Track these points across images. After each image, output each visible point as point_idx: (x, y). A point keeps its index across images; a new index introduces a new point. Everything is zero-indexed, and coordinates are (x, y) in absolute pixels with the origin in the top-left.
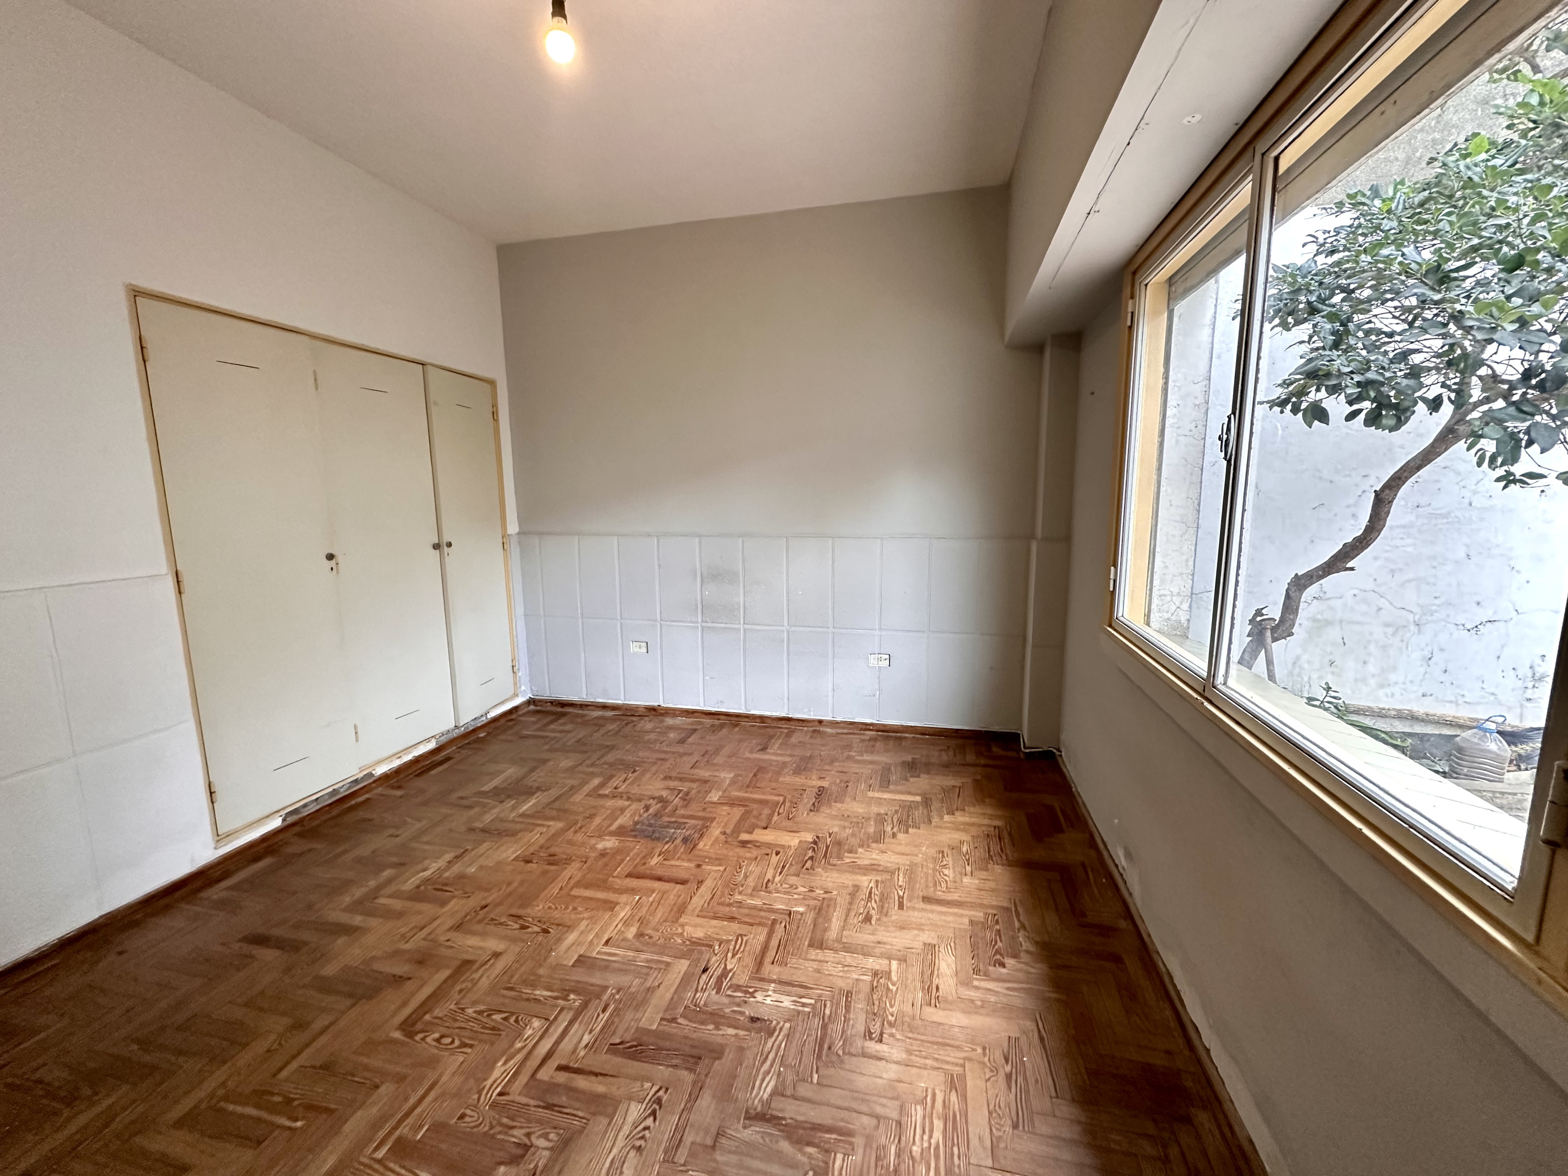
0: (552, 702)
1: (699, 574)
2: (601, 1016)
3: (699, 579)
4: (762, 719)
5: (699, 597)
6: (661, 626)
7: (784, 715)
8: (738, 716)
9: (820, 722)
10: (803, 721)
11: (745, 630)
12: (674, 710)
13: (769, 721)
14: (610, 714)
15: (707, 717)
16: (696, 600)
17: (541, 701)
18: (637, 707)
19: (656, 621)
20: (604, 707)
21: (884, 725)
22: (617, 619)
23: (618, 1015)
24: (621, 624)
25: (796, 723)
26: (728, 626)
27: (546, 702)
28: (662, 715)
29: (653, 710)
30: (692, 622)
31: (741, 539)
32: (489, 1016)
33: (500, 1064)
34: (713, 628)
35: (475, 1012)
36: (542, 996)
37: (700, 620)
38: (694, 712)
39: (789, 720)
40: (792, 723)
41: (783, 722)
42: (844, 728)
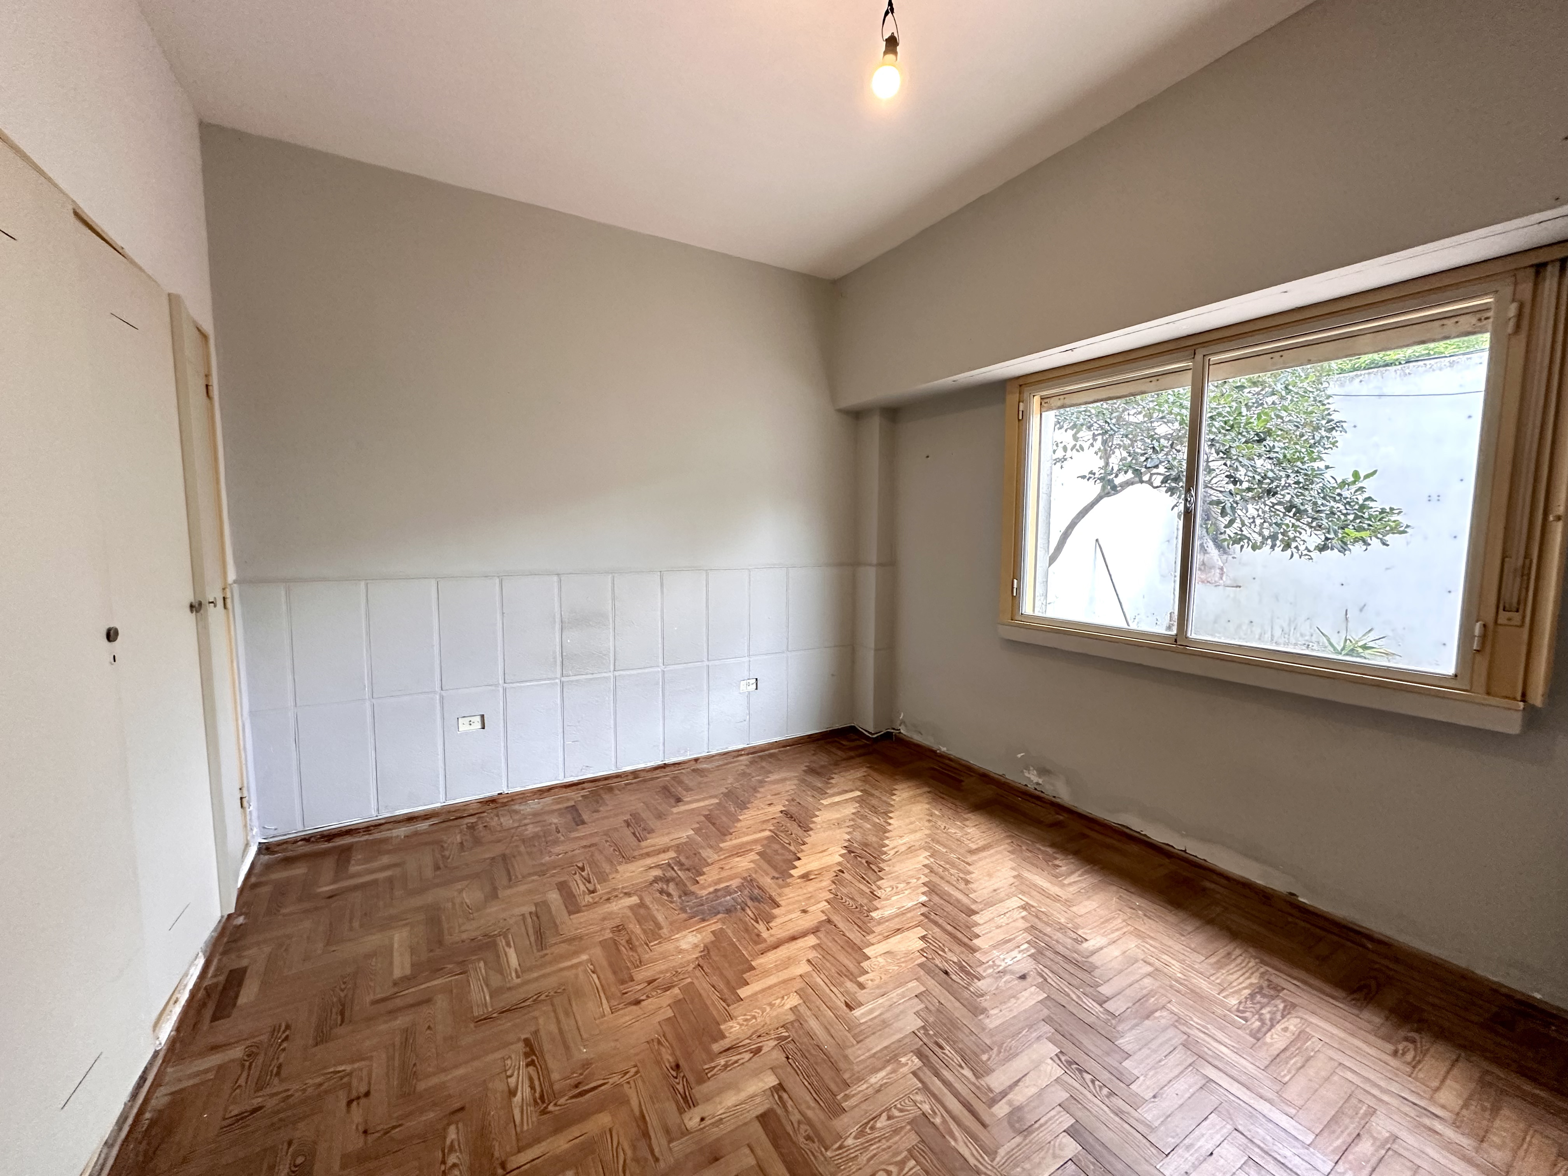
0: (307, 839)
1: (558, 620)
2: (947, 1052)
3: (558, 627)
4: (635, 774)
5: (558, 649)
6: (505, 690)
7: (660, 763)
8: (606, 778)
9: (696, 760)
10: (679, 764)
11: (615, 677)
12: (522, 793)
13: (642, 774)
14: (424, 826)
15: (568, 790)
16: (554, 652)
17: (279, 844)
18: (467, 804)
19: (497, 685)
20: (411, 819)
21: (754, 747)
22: (435, 692)
23: (955, 1042)
24: (442, 698)
25: (672, 768)
26: (595, 676)
27: (295, 841)
28: (504, 804)
29: (491, 801)
30: (549, 679)
31: (610, 576)
32: (872, 1128)
33: (953, 1143)
34: (577, 681)
35: (856, 1138)
36: (883, 1078)
37: (559, 675)
38: (550, 789)
39: (665, 766)
40: (668, 769)
41: (658, 771)
42: (718, 760)
